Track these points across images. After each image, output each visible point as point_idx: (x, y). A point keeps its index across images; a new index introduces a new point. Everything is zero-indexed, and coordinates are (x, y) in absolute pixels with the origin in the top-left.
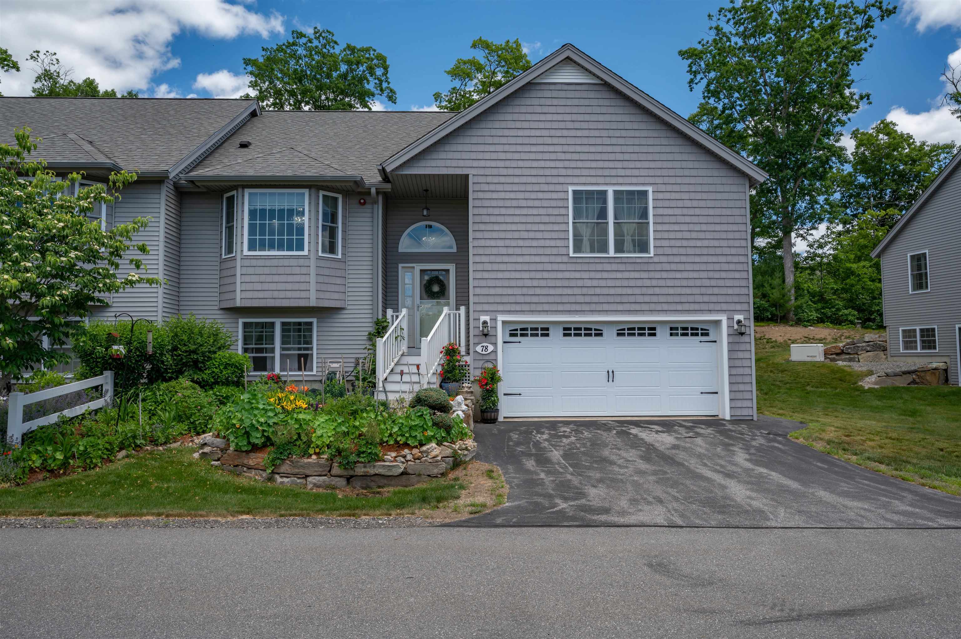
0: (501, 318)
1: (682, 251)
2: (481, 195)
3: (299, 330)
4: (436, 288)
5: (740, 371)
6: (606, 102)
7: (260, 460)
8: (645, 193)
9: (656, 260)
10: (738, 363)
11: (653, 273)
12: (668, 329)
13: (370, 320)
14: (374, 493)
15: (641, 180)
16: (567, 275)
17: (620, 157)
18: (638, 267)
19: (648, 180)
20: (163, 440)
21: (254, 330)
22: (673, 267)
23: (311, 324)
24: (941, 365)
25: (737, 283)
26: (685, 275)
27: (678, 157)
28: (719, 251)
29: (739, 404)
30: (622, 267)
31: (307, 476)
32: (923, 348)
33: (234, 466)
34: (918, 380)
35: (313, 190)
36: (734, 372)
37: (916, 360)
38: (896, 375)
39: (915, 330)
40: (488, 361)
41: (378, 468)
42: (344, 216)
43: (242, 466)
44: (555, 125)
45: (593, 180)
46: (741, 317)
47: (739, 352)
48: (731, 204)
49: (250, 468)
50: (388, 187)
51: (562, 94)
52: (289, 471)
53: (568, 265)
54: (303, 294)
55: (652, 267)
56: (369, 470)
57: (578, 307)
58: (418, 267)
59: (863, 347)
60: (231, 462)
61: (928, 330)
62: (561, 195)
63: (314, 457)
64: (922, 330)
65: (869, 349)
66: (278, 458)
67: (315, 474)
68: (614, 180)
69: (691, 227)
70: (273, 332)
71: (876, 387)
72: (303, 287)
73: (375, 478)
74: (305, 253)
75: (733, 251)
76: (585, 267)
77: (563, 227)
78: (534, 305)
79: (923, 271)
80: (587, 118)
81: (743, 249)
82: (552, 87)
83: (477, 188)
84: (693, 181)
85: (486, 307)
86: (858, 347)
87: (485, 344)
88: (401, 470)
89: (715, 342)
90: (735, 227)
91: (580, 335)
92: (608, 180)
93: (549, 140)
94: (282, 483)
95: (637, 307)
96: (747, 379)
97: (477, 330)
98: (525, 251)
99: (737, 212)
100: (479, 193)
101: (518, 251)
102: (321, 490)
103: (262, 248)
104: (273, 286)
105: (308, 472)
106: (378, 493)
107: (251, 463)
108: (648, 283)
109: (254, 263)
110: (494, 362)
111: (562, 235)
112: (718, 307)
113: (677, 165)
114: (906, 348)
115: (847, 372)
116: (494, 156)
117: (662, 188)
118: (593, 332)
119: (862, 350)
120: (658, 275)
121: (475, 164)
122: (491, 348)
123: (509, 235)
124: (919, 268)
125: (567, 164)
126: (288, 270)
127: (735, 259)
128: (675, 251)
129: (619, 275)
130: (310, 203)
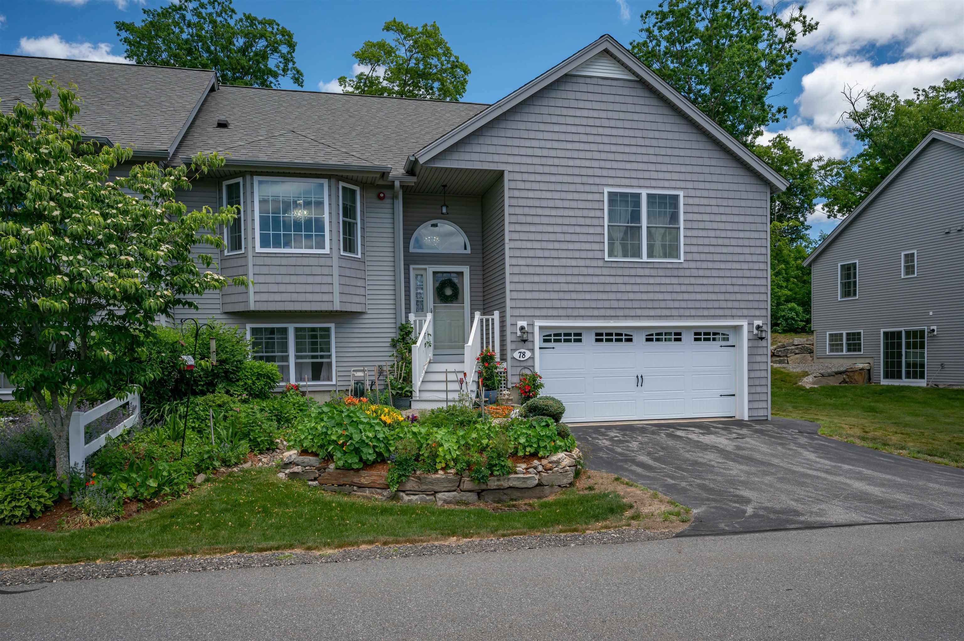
0: (538, 323)
1: (709, 257)
2: (516, 193)
3: (315, 337)
4: (448, 292)
5: (758, 374)
6: (641, 101)
7: (376, 478)
8: (676, 197)
9: (685, 265)
10: (756, 367)
11: (682, 278)
12: (693, 334)
13: (393, 326)
14: (509, 506)
15: (673, 184)
16: (602, 279)
17: (653, 159)
18: (668, 273)
19: (680, 184)
20: (233, 461)
21: (264, 336)
22: (701, 273)
23: (328, 330)
24: (866, 366)
25: (756, 289)
26: (711, 281)
27: (707, 162)
28: (742, 258)
29: (756, 405)
30: (653, 272)
31: (436, 492)
32: (849, 350)
33: (339, 485)
34: (847, 380)
35: (333, 181)
36: (753, 375)
37: (841, 361)
38: (830, 375)
39: (842, 334)
40: (525, 368)
41: (513, 481)
42: (362, 212)
43: (350, 485)
44: (591, 122)
45: (627, 182)
46: (760, 323)
47: (757, 357)
48: (754, 211)
49: (361, 487)
50: (412, 180)
51: (598, 89)
52: (417, 488)
53: (603, 269)
54: (326, 297)
55: (681, 273)
56: (502, 483)
57: (612, 313)
58: (431, 269)
59: (792, 349)
60: (334, 482)
61: (854, 334)
62: (597, 197)
63: (441, 472)
64: (848, 334)
65: (797, 351)
66: (403, 475)
67: (444, 489)
68: (647, 183)
69: (718, 233)
70: (286, 338)
71: (816, 386)
72: (325, 288)
73: (509, 492)
74: (327, 251)
75: (755, 258)
76: (620, 272)
77: (598, 230)
78: (570, 310)
79: (852, 280)
80: (622, 116)
81: (763, 256)
82: (588, 81)
83: (513, 184)
84: (720, 186)
85: (523, 312)
86: (788, 350)
87: (522, 350)
88: (537, 482)
89: (734, 346)
90: (756, 235)
91: (611, 340)
92: (642, 183)
93: (584, 138)
94: (410, 501)
95: (667, 312)
96: (763, 382)
97: (514, 336)
98: (562, 254)
99: (758, 220)
100: (515, 191)
101: (554, 254)
102: (452, 507)
103: (277, 245)
104: (290, 288)
105: (436, 488)
106: (514, 506)
107: (363, 481)
108: (677, 288)
109: (268, 261)
110: (531, 368)
111: (597, 238)
112: (740, 313)
113: (706, 170)
114: (831, 350)
115: (785, 373)
116: (530, 152)
117: (692, 193)
118: (624, 337)
119: (791, 353)
120: (687, 281)
121: (511, 159)
122: (528, 354)
123: (546, 237)
124: (848, 276)
125: (603, 164)
126: (307, 270)
127: (756, 266)
128: (703, 257)
129: (651, 280)
130: (330, 195)
